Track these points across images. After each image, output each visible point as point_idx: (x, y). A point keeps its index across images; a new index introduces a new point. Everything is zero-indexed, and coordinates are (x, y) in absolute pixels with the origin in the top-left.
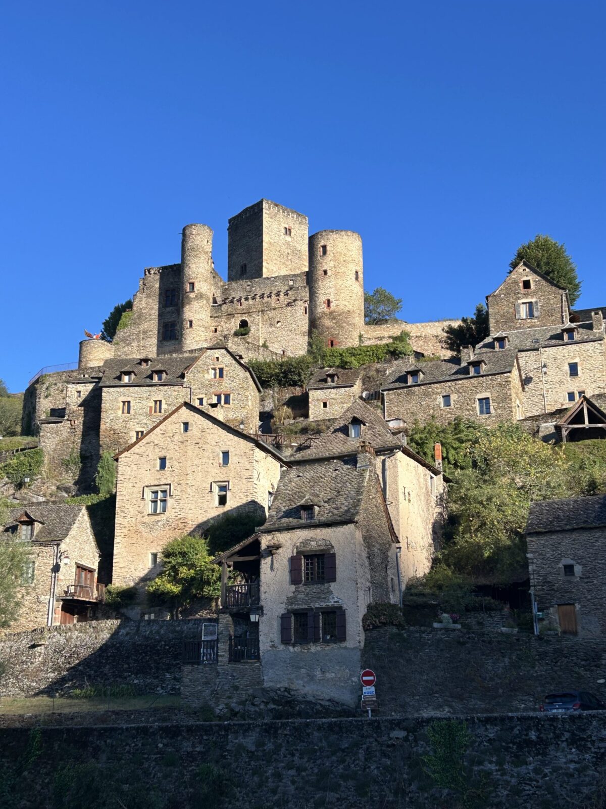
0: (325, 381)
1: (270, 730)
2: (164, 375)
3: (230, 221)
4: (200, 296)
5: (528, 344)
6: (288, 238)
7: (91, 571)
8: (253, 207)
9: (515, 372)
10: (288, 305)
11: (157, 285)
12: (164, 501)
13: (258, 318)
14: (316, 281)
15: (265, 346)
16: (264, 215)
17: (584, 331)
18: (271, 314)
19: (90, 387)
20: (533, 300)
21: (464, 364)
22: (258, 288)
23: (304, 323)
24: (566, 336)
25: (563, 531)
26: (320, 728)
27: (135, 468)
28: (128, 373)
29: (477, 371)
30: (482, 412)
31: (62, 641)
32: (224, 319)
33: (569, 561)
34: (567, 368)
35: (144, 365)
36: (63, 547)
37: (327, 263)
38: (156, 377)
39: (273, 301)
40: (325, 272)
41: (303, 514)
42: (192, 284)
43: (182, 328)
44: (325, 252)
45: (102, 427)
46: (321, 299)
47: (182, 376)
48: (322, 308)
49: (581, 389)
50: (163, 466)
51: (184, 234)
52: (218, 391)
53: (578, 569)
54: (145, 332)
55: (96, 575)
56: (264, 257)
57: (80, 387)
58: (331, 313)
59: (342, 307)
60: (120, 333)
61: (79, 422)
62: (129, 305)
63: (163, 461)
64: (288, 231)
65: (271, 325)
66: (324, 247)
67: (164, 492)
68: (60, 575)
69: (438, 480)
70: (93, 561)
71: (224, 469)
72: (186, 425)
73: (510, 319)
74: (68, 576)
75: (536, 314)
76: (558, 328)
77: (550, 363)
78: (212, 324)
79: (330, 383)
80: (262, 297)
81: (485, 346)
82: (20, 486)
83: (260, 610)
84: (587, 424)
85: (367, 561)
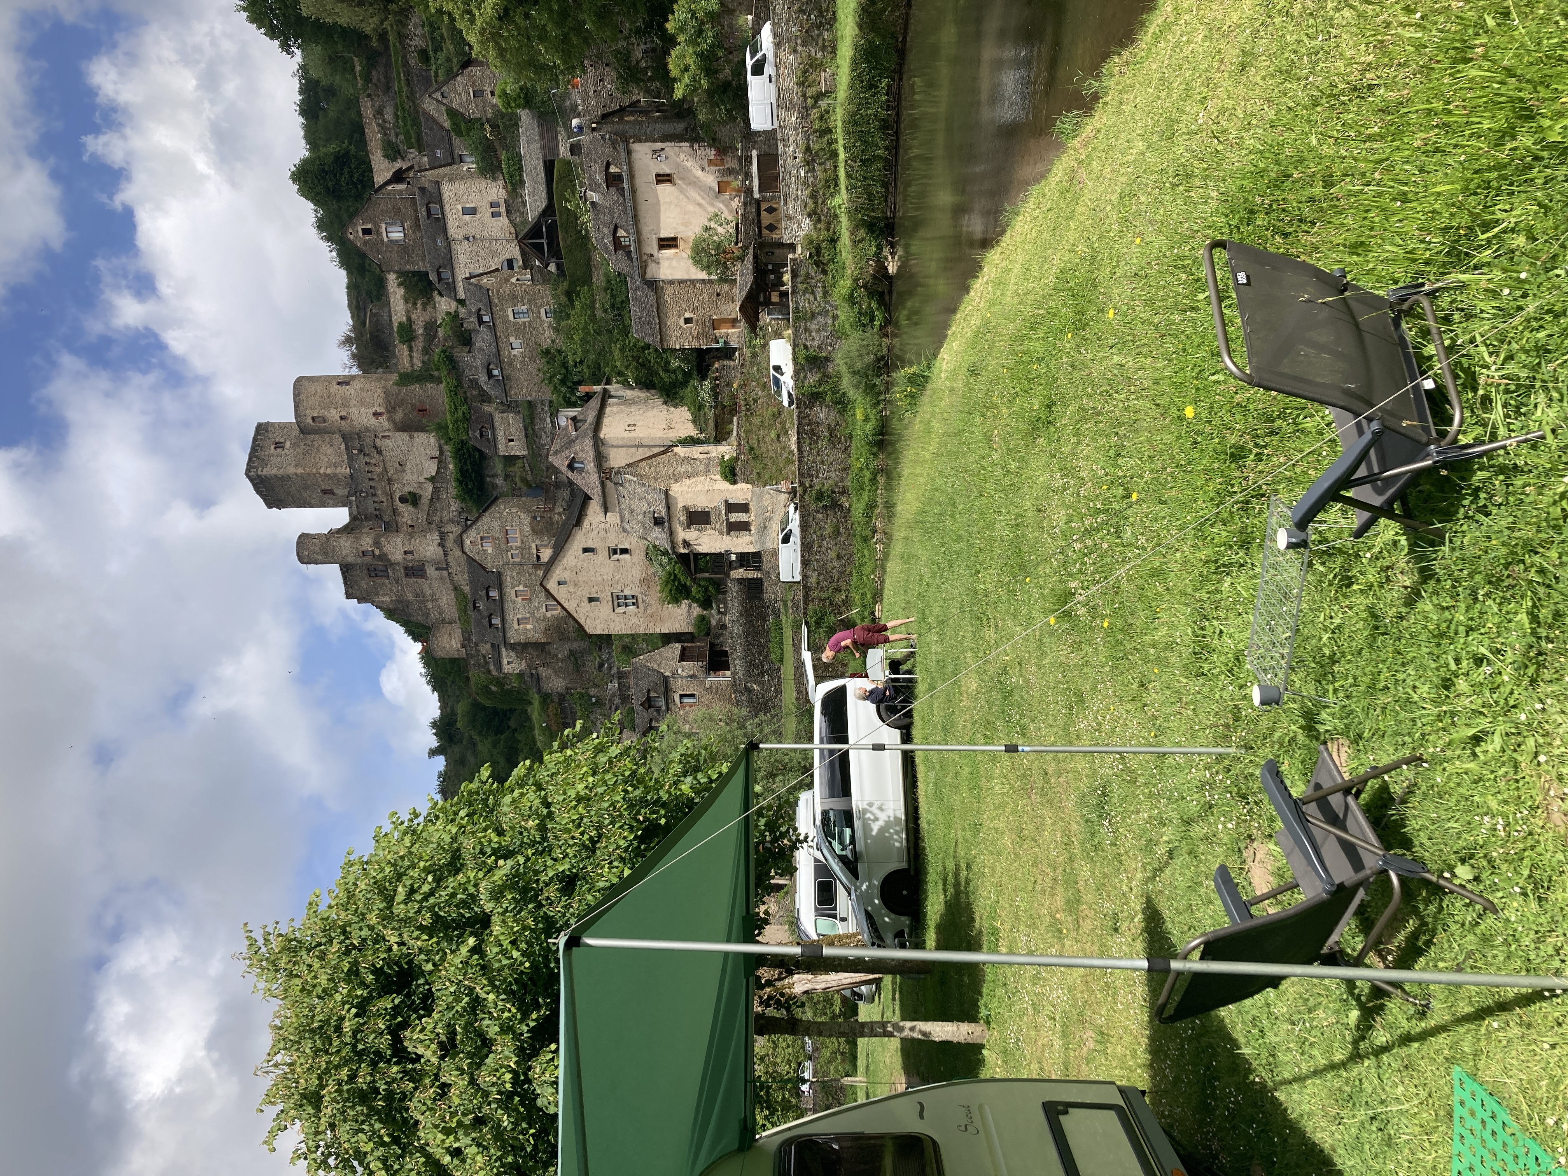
3: (270, 507)
4: (377, 544)
7: (684, 649)
10: (380, 453)
12: (626, 597)
13: (397, 484)
14: (352, 427)
18: (391, 472)
20: (384, 226)
23: (401, 439)
27: (597, 622)
32: (399, 519)
34: (467, 217)
37: (333, 417)
39: (377, 469)
40: (342, 418)
43: (410, 560)
44: (320, 419)
45: (543, 640)
46: (372, 422)
47: (491, 572)
48: (383, 422)
49: (488, 206)
50: (596, 600)
53: (687, 315)
54: (417, 595)
55: (687, 644)
58: (388, 412)
59: (380, 401)
63: (591, 600)
65: (404, 471)
66: (313, 419)
67: (618, 598)
69: (613, 390)
70: (676, 649)
71: (599, 551)
72: (559, 583)
74: (691, 668)
77: (463, 232)
78: (405, 530)
80: (373, 481)
83: (728, 553)
84: (544, 241)
85: (693, 480)
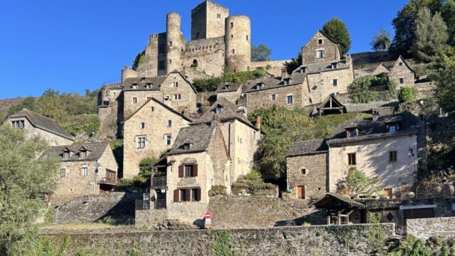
0: (224, 88)
1: (157, 235)
2: (151, 86)
3: (192, 11)
4: (175, 48)
5: (316, 70)
6: (219, 19)
7: (114, 172)
8: (202, 4)
9: (305, 83)
10: (216, 52)
11: (157, 42)
12: (144, 142)
13: (201, 58)
14: (228, 40)
15: (204, 72)
16: (208, 8)
17: (342, 64)
18: (207, 56)
19: (120, 91)
20: (323, 49)
21: (282, 80)
22: (202, 43)
23: (222, 61)
24: (333, 66)
25: (302, 155)
26: (175, 234)
27: (131, 127)
28: (135, 85)
29: (288, 83)
30: (289, 103)
31: (96, 201)
32: (186, 59)
33: (304, 168)
34: (332, 82)
35: (143, 81)
36: (99, 161)
37: (233, 32)
38: (148, 87)
39: (208, 50)
40: (232, 36)
41: (185, 147)
42: (171, 42)
43: (167, 63)
44: (232, 26)
45: (125, 109)
46: (230, 49)
47: (160, 86)
48: (230, 54)
50: (143, 127)
51: (167, 18)
52: (176, 93)
53: (307, 171)
54: (151, 66)
55: (117, 174)
56: (207, 29)
57: (115, 91)
58: (235, 56)
59: (240, 53)
60: (140, 66)
61: (116, 107)
62: (144, 53)
63: (143, 124)
64: (219, 16)
65: (208, 62)
66: (232, 24)
67: (144, 138)
68: (98, 174)
69: (258, 133)
70: (115, 168)
71: (169, 128)
72: (153, 108)
73: (312, 59)
74: (102, 174)
75: (324, 56)
76: (329, 63)
77: (325, 79)
78: (181, 61)
79: (226, 89)
80: (203, 48)
81: (298, 71)
82: (91, 136)
83: (166, 188)
84: (331, 108)
85: (212, 168)
